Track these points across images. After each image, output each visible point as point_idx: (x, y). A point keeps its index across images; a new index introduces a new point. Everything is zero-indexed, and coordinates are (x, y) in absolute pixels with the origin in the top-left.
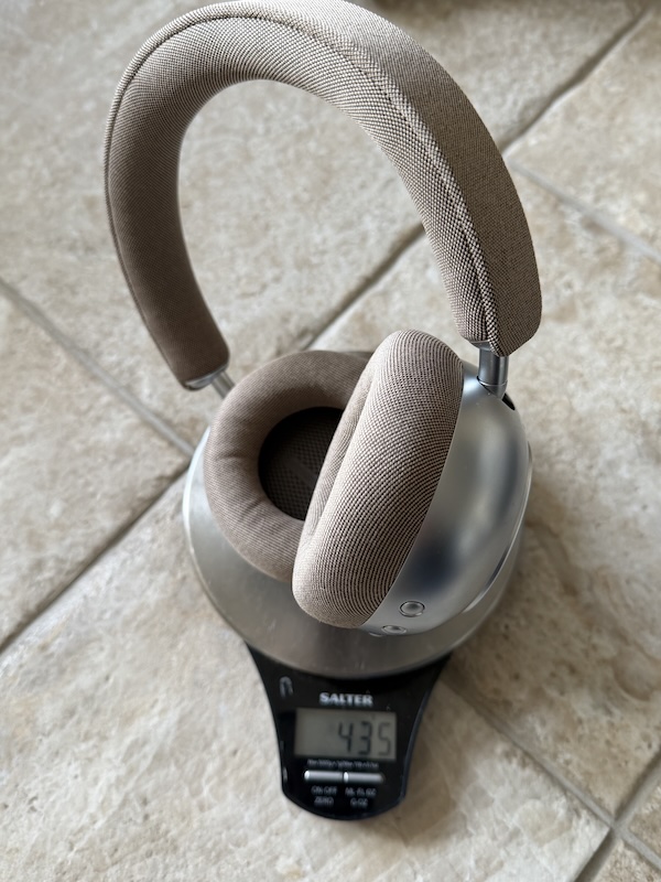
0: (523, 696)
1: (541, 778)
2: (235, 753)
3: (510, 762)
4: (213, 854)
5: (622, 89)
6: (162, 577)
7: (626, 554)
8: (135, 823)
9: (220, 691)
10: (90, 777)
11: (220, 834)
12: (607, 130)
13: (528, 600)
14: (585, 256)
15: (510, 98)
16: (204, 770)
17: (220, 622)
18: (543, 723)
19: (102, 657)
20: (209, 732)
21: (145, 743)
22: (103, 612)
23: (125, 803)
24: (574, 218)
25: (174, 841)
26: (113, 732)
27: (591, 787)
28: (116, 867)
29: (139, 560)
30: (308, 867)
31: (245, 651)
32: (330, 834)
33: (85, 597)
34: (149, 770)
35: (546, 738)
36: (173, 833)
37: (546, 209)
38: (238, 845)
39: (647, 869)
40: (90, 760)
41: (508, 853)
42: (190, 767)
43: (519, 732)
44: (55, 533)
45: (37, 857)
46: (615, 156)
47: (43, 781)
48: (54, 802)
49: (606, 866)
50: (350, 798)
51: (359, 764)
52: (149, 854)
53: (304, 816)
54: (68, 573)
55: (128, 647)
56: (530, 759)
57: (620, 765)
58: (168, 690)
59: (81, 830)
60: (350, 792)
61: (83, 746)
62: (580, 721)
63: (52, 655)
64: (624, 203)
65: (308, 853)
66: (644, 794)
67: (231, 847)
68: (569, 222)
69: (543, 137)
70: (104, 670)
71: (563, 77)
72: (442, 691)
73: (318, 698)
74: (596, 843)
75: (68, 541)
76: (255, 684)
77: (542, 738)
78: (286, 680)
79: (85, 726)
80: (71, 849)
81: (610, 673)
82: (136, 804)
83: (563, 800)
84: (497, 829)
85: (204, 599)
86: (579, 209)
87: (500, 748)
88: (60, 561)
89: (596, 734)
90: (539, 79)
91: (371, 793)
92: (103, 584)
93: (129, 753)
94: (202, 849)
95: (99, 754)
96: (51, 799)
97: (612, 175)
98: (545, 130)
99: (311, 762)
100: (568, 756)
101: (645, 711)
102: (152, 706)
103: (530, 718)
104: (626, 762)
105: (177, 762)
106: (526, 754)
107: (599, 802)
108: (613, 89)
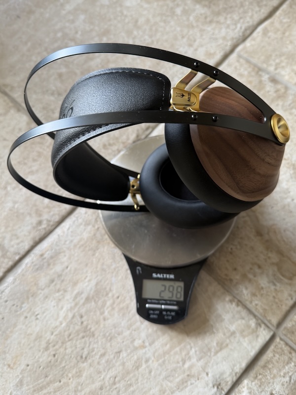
0: (238, 277)
1: (245, 311)
2: (118, 297)
3: (232, 304)
4: (109, 338)
5: (289, 20)
6: (89, 228)
7: (284, 219)
8: (78, 325)
9: (113, 273)
10: (60, 306)
11: (112, 330)
12: (282, 38)
13: (241, 238)
14: (270, 93)
15: (239, 26)
16: (105, 304)
17: (113, 245)
18: (246, 288)
19: (65, 259)
20: (108, 289)
21: (82, 293)
22: (66, 241)
23: (73, 317)
24: (265, 77)
25: (93, 332)
26: (69, 289)
27: (266, 315)
28: (70, 342)
29: (80, 221)
30: (147, 344)
31: (123, 257)
32: (156, 331)
33: (59, 235)
34: (84, 304)
35: (247, 295)
36: (93, 329)
37: (253, 74)
38: (119, 334)
39: (289, 349)
40: (60, 300)
41: (230, 341)
42: (100, 303)
43: (236, 292)
44: (46, 210)
45: (39, 337)
46: (285, 50)
47: (41, 308)
48: (45, 317)
49: (272, 347)
50: (164, 316)
51: (168, 302)
52: (83, 337)
53: (146, 323)
54: (52, 226)
55: (76, 255)
56: (240, 303)
57: (279, 306)
58: (92, 272)
59: (56, 327)
60: (164, 313)
61: (57, 294)
62: (262, 288)
63: (45, 258)
64: (288, 70)
65: (147, 338)
66: (289, 318)
67: (116, 335)
68: (263, 79)
69: (253, 42)
70: (66, 264)
71: (263, 16)
72: (203, 275)
73: (152, 275)
74: (268, 337)
75: (52, 213)
76: (127, 270)
77: (245, 295)
78: (139, 268)
79: (58, 286)
80: (52, 334)
81: (275, 268)
82: (78, 317)
83: (254, 320)
84: (226, 331)
85: (106, 236)
86: (268, 73)
87: (228, 298)
88: (48, 221)
89: (269, 293)
90: (251, 17)
91: (173, 314)
92: (65, 230)
93: (76, 297)
94: (104, 336)
95: (64, 298)
96: (45, 315)
97: (283, 58)
98: (254, 39)
99: (149, 301)
100: (257, 302)
101: (290, 285)
102: (85, 279)
103: (241, 286)
104: (282, 305)
105: (95, 301)
106: (239, 301)
107: (270, 321)
108: (285, 21)
